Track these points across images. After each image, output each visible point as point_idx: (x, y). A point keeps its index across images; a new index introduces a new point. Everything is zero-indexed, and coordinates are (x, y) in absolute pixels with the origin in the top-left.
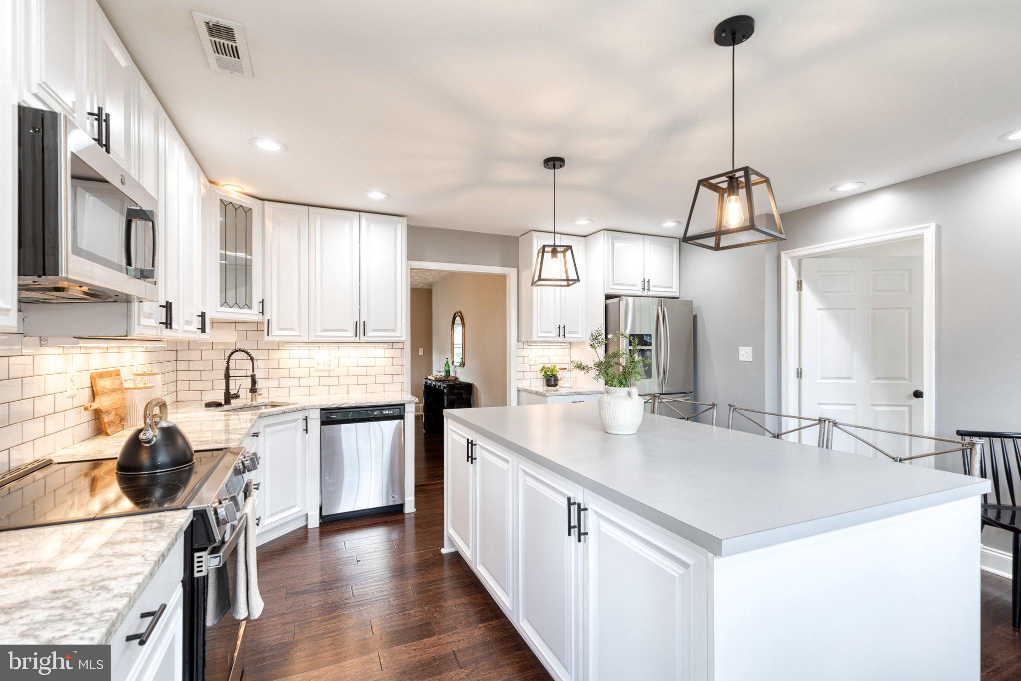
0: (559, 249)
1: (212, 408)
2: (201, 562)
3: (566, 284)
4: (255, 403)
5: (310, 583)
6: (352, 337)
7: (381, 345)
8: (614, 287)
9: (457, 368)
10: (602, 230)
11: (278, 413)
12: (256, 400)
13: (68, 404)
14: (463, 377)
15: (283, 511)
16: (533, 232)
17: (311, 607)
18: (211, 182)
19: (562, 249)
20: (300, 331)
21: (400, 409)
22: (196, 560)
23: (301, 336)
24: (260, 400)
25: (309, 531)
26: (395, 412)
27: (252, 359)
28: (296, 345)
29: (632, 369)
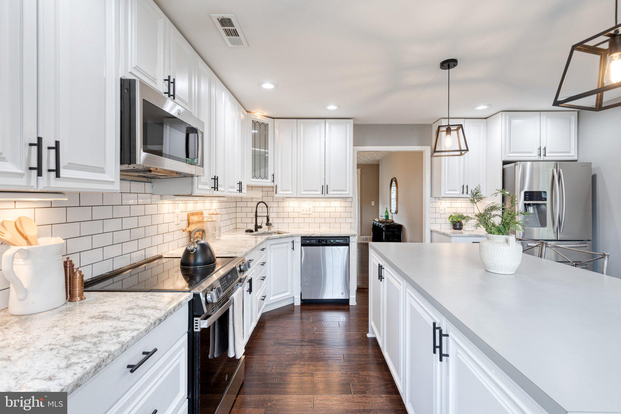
0: (452, 128)
1: (248, 233)
2: (197, 323)
3: (460, 154)
4: (270, 231)
5: (288, 339)
6: (320, 194)
7: (339, 199)
8: (510, 155)
9: (393, 214)
10: (500, 112)
11: (278, 237)
12: (270, 230)
13: (175, 228)
14: (397, 220)
15: (281, 293)
16: (442, 119)
17: (284, 354)
18: (247, 112)
19: (455, 128)
20: (292, 191)
21: (346, 239)
22: (195, 322)
23: (293, 194)
24: (273, 230)
25: (295, 307)
26: (344, 241)
27: (267, 207)
28: (292, 199)
29: (510, 220)
